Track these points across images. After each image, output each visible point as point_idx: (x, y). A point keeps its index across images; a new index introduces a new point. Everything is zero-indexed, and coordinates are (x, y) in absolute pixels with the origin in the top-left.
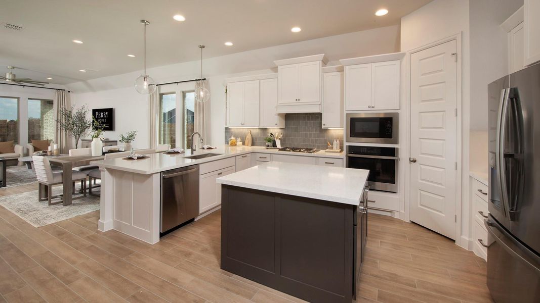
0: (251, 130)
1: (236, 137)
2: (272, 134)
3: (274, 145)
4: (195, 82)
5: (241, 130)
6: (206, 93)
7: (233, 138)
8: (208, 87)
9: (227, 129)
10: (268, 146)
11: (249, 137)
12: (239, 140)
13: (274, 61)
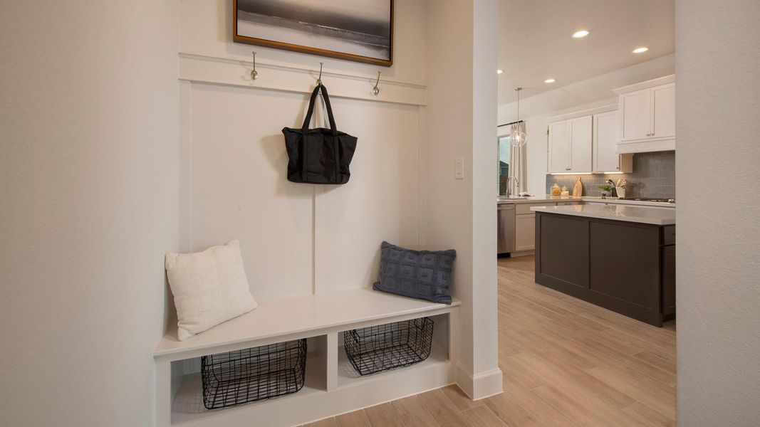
0: (582, 177)
1: (561, 185)
2: (610, 180)
3: (614, 194)
4: (510, 126)
5: (568, 178)
6: (523, 137)
7: (556, 186)
8: (524, 131)
9: (549, 176)
10: (604, 195)
11: (579, 184)
12: (564, 188)
13: (613, 90)
